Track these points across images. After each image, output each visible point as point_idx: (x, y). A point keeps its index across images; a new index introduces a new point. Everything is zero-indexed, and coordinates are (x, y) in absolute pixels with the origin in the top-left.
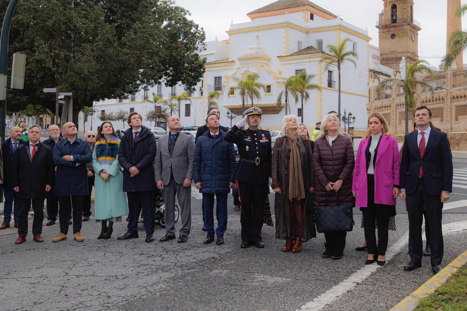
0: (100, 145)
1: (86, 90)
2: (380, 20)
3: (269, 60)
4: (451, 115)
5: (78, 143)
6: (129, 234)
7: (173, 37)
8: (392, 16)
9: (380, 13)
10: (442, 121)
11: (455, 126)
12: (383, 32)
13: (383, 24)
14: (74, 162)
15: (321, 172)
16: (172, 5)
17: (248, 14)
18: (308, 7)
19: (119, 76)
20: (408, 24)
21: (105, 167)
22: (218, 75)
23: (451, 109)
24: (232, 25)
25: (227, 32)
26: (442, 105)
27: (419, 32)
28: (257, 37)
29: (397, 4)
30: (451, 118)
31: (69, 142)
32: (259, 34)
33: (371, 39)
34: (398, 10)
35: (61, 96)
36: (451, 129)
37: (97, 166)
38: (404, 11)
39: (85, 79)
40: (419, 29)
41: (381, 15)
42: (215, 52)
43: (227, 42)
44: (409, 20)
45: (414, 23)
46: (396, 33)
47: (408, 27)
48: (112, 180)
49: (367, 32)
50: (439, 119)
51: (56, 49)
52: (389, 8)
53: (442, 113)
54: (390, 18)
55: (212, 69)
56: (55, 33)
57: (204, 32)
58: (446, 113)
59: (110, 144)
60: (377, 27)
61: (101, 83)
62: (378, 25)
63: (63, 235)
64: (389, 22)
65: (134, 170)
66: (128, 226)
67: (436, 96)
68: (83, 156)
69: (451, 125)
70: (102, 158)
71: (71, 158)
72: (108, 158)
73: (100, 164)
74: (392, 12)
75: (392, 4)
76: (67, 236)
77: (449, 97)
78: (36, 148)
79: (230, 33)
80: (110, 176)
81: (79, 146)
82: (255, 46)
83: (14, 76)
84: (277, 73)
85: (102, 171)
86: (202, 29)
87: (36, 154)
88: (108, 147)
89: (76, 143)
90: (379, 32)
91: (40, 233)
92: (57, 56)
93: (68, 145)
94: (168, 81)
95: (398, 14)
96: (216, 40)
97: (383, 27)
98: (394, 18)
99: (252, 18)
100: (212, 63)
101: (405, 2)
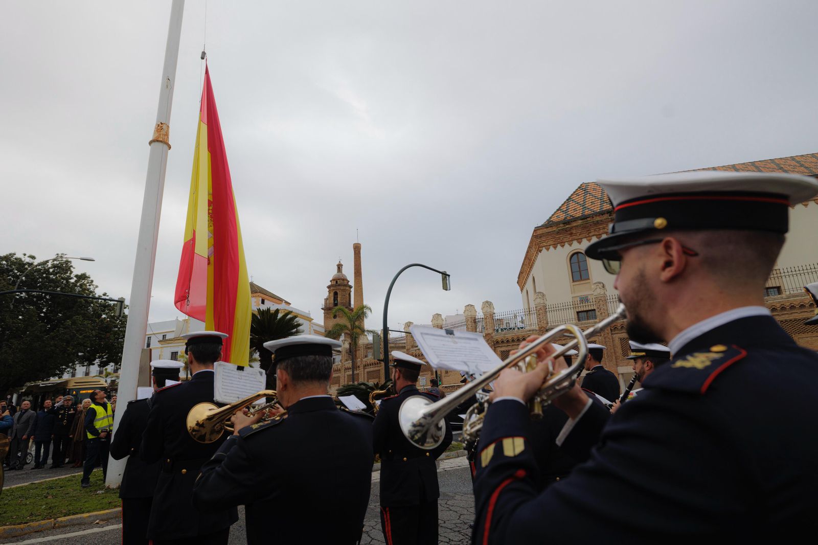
2: (326, 303)
8: (334, 300)
9: (326, 298)
12: (327, 313)
13: (328, 307)
18: (259, 294)
22: (174, 350)
23: (345, 377)
26: (339, 374)
29: (338, 292)
33: (313, 319)
34: (339, 296)
38: (343, 297)
41: (326, 300)
42: (174, 329)
44: (348, 304)
46: (337, 314)
49: (309, 314)
52: (332, 294)
54: (333, 302)
55: (170, 345)
60: (322, 309)
62: (324, 307)
64: (332, 305)
74: (334, 298)
75: (334, 291)
90: (324, 313)
95: (339, 299)
97: (327, 310)
98: (336, 302)
100: (170, 340)
101: (344, 290)
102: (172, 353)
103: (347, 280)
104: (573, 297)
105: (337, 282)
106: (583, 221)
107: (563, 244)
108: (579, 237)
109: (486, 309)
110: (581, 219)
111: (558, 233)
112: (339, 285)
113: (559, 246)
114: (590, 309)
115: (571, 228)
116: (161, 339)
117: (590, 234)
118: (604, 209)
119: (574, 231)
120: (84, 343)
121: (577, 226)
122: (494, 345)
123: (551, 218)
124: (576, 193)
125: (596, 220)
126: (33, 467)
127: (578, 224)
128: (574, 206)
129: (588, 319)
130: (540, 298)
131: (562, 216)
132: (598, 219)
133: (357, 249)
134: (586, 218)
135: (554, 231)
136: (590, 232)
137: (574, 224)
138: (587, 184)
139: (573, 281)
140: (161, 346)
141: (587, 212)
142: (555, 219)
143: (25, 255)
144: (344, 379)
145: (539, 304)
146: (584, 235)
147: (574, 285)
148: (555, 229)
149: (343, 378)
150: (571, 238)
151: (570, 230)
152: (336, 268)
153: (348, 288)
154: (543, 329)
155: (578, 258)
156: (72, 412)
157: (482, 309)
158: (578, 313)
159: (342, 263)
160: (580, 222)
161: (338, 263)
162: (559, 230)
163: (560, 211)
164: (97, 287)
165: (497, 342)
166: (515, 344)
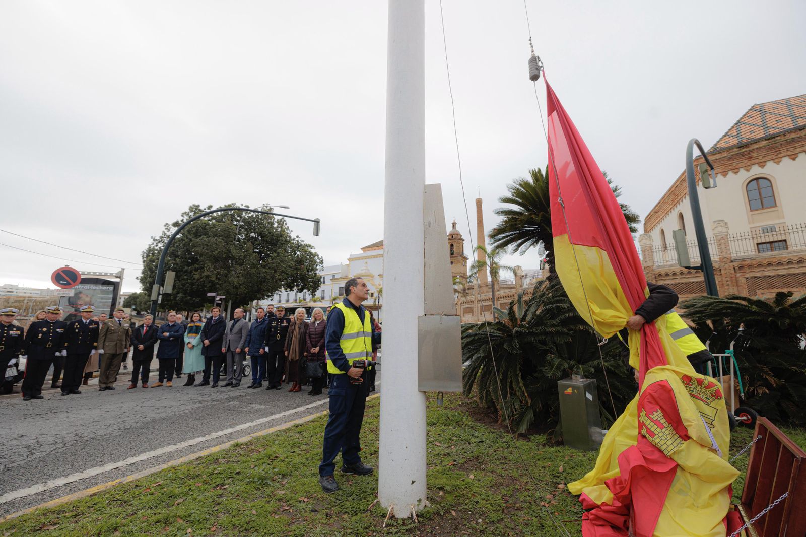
0: (190, 327)
1: (237, 294)
3: (373, 277)
4: (478, 311)
5: (175, 326)
6: (203, 383)
7: (300, 262)
8: (451, 251)
10: (473, 315)
11: (480, 318)
14: (169, 337)
15: (309, 342)
16: (303, 243)
17: (361, 249)
19: (260, 286)
20: (461, 256)
21: (191, 340)
23: (478, 307)
24: (351, 255)
25: (348, 259)
27: (468, 261)
28: (366, 263)
29: (454, 244)
30: (478, 314)
31: (169, 325)
32: (367, 260)
34: (455, 247)
35: (218, 298)
36: (478, 320)
37: (186, 340)
38: (458, 248)
39: (236, 288)
40: (468, 259)
42: (340, 271)
43: (348, 266)
44: (461, 254)
45: (465, 255)
46: (453, 261)
47: (461, 257)
48: (195, 348)
50: (471, 314)
51: (218, 269)
52: (449, 246)
53: (473, 310)
55: (338, 282)
56: (219, 259)
57: (323, 259)
58: (475, 310)
59: (196, 326)
61: (247, 290)
63: (160, 383)
65: (207, 342)
66: (203, 378)
67: (469, 300)
68: (176, 334)
69: (478, 317)
70: (190, 335)
71: (167, 334)
72: (194, 335)
73: (189, 338)
74: (451, 248)
75: (451, 244)
76: (163, 384)
77: (476, 300)
78: (148, 328)
79: (350, 260)
80: (194, 346)
81: (175, 328)
82: (365, 268)
83: (166, 285)
84: (378, 285)
85: (189, 343)
86: (322, 257)
87: (147, 332)
88: (194, 328)
89: (173, 326)
91: (147, 382)
92: (219, 273)
93: (168, 327)
94: (298, 289)
95: (454, 250)
96: (342, 264)
99: (364, 251)
100: (337, 279)
101: (458, 243)
102: (340, 288)
103: (460, 235)
104: (750, 228)
105: (452, 237)
106: (769, 141)
107: (736, 171)
108: (763, 160)
109: (644, 241)
110: (766, 140)
111: (730, 159)
112: (455, 239)
113: (730, 173)
114: (776, 240)
115: (752, 151)
116: (332, 278)
117: (779, 156)
118: (800, 125)
119: (754, 155)
120: (287, 271)
121: (760, 148)
122: (656, 278)
123: (716, 145)
124: (747, 116)
125: (791, 137)
126: (250, 385)
127: (761, 145)
128: (748, 129)
129: (772, 251)
130: (722, 226)
131: (734, 141)
132: (793, 135)
133: (479, 203)
134: (774, 137)
135: (725, 157)
136: (780, 153)
137: (755, 146)
138: (762, 105)
139: (751, 210)
140: (332, 283)
141: (772, 132)
142: (723, 145)
143: (242, 205)
144: (478, 310)
145: (721, 232)
146: (770, 157)
147: (752, 215)
148: (725, 154)
149: (476, 308)
150: (750, 162)
151: (748, 154)
152: (452, 225)
153: (461, 241)
154: (725, 260)
155: (758, 185)
156: (285, 324)
157: (639, 242)
158: (758, 244)
159: (456, 221)
160: (764, 143)
161: (453, 222)
162: (733, 155)
163: (727, 137)
164: (292, 231)
165: (660, 275)
166: (684, 276)
